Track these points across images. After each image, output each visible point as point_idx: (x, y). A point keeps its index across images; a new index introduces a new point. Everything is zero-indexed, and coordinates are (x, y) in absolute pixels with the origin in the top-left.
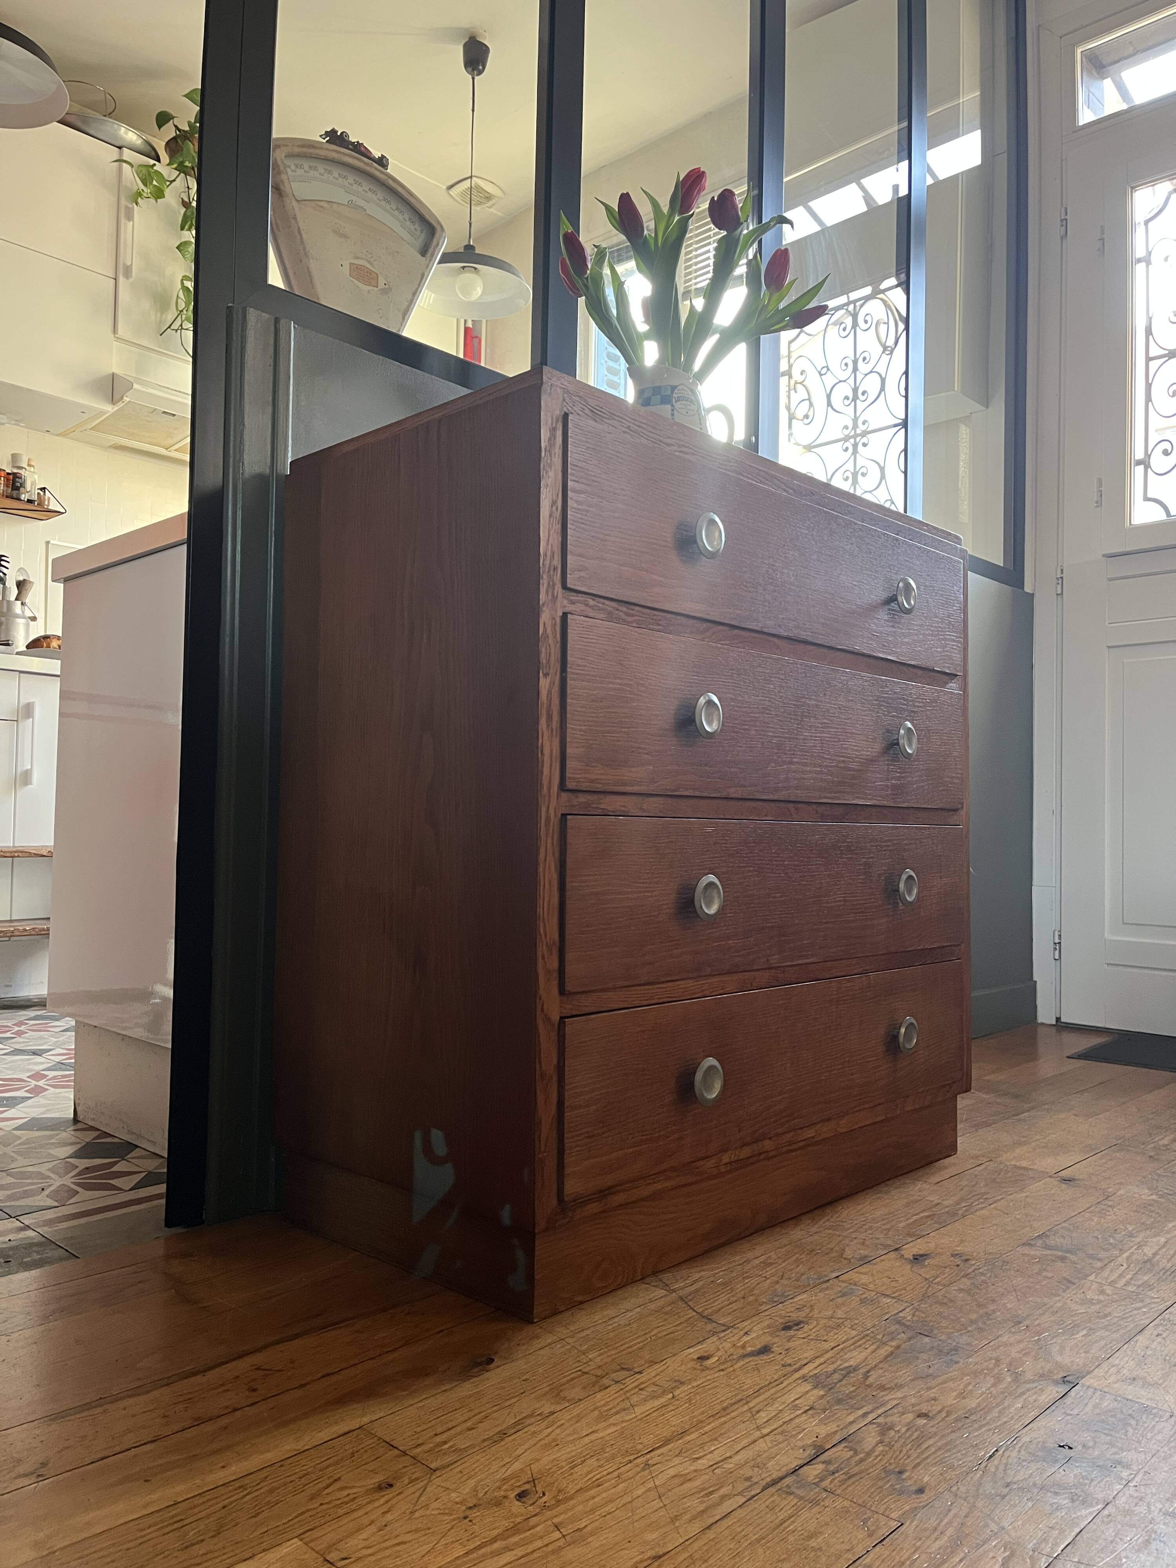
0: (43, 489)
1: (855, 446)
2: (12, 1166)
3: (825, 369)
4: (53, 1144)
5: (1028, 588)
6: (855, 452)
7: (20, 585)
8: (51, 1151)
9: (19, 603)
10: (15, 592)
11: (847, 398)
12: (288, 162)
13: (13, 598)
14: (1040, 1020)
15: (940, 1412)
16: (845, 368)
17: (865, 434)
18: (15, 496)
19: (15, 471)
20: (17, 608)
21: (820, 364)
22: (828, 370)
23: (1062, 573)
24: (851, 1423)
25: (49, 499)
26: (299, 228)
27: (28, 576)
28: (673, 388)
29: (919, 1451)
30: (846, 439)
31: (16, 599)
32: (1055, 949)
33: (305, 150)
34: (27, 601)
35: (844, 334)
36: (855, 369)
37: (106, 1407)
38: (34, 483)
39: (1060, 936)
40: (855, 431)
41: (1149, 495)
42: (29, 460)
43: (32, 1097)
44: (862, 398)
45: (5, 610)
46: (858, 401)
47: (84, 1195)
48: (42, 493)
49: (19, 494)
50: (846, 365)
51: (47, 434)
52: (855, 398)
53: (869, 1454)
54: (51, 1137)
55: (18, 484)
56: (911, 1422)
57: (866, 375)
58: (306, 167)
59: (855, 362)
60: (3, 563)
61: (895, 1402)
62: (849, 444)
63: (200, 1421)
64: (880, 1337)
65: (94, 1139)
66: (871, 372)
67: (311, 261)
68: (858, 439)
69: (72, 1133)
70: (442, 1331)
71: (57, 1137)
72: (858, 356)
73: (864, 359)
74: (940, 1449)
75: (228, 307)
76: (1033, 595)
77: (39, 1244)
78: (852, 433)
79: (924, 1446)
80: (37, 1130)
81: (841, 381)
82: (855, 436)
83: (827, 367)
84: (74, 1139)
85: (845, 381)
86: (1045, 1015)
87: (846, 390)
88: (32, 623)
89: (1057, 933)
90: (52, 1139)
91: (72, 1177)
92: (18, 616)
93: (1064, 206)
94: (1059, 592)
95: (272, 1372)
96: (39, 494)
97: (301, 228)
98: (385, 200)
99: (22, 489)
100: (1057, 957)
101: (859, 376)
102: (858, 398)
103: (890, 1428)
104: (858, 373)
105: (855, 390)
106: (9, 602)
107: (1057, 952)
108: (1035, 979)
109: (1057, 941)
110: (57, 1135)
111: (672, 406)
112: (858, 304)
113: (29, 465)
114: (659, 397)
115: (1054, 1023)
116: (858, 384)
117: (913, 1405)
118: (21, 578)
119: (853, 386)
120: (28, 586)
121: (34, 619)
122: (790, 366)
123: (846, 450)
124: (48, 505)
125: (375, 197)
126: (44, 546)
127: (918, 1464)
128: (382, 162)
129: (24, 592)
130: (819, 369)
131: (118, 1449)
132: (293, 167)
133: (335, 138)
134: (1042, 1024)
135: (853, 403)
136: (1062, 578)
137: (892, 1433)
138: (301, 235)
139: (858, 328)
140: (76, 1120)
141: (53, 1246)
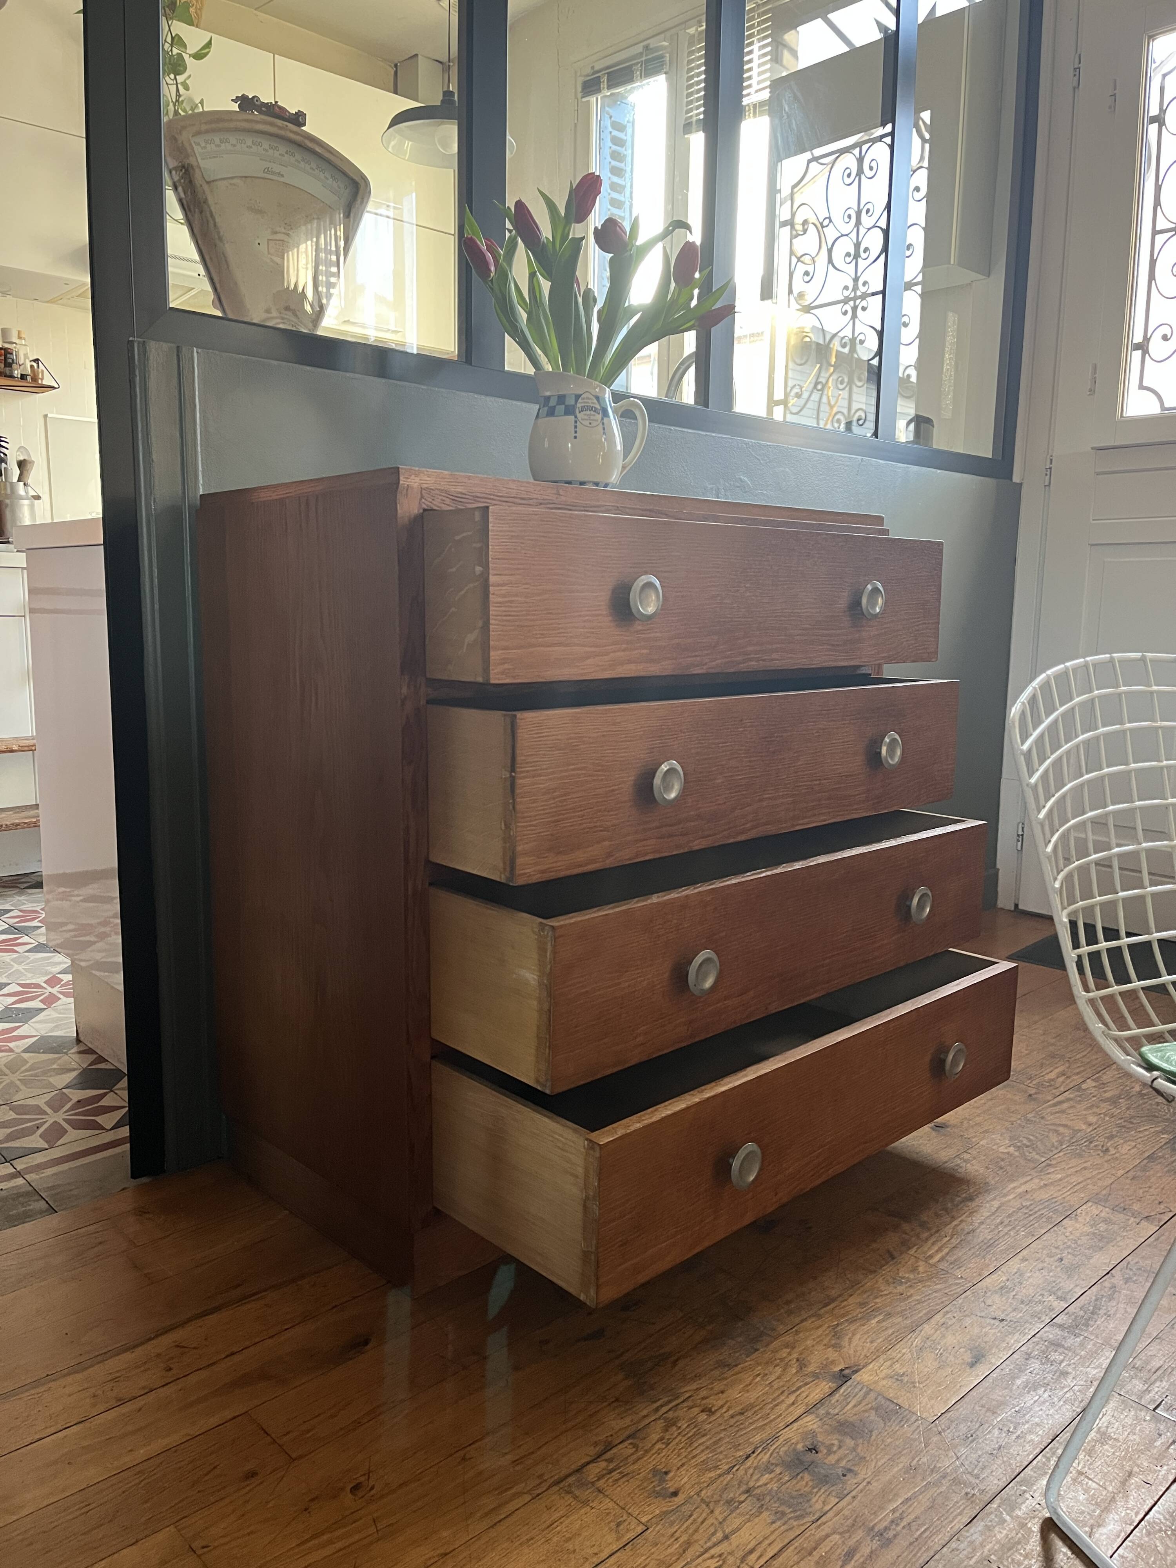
0: (37, 361)
1: (854, 309)
2: (16, 1098)
3: (825, 223)
4: (55, 1069)
5: (1016, 479)
6: (854, 316)
7: (21, 464)
8: (51, 1080)
9: (21, 484)
10: (16, 472)
11: (848, 255)
12: (197, 139)
13: (15, 479)
14: (1000, 904)
15: (722, 1407)
16: (847, 220)
17: (864, 296)
18: (8, 373)
19: (7, 346)
20: (21, 489)
21: (823, 214)
22: (831, 221)
23: (1051, 463)
24: (645, 1417)
25: (42, 371)
26: (211, 212)
27: (29, 455)
28: (578, 397)
29: (689, 1449)
30: (846, 301)
31: (19, 480)
32: (1018, 841)
33: (213, 126)
34: (30, 481)
35: (848, 181)
36: (858, 223)
37: (51, 1385)
38: (26, 356)
39: (1023, 828)
40: (855, 293)
41: (1145, 384)
42: (19, 332)
43: (45, 1009)
44: (864, 255)
45: (9, 491)
46: (860, 260)
47: (73, 1134)
48: (35, 365)
49: (11, 371)
50: (849, 216)
51: (36, 302)
52: (857, 256)
53: (647, 1451)
54: (54, 1061)
55: (10, 361)
56: (694, 1418)
57: (869, 229)
58: (217, 141)
59: (859, 213)
60: (2, 443)
61: (688, 1395)
62: (848, 307)
63: (122, 1402)
64: (701, 1320)
65: (90, 1065)
66: (874, 226)
67: (226, 245)
68: (858, 302)
69: (73, 1056)
70: (336, 1306)
71: (59, 1062)
72: (861, 207)
73: (868, 211)
74: (707, 1448)
75: (129, 341)
76: (1021, 484)
77: (27, 1194)
78: (852, 295)
79: (695, 1445)
80: (43, 1052)
81: (842, 235)
82: (855, 299)
83: (829, 218)
84: (74, 1065)
85: (847, 235)
86: (1004, 901)
87: (846, 246)
88: (36, 502)
89: (1020, 825)
90: (54, 1064)
91: (65, 1112)
92: (22, 498)
93: (1079, 52)
94: (1047, 483)
95: (187, 1350)
96: (32, 366)
97: (213, 211)
98: (303, 160)
99: (14, 366)
100: (1019, 848)
101: (862, 231)
102: (860, 256)
103: (674, 1424)
104: (861, 227)
105: (857, 245)
106: (12, 484)
107: (1020, 843)
108: (998, 866)
109: (1020, 833)
110: (59, 1058)
111: (576, 417)
112: (865, 147)
113: (20, 338)
114: (563, 407)
115: (1013, 909)
116: (860, 239)
117: (703, 1399)
118: (21, 458)
119: (855, 241)
120: (29, 466)
121: (38, 497)
122: (793, 215)
123: (845, 313)
124: (42, 379)
125: (292, 159)
126: (42, 420)
127: (683, 1465)
128: (298, 119)
129: (25, 472)
130: (821, 220)
131: (53, 1430)
132: (203, 145)
133: (246, 103)
134: (1002, 909)
135: (854, 261)
136: (1050, 468)
137: (674, 1428)
138: (214, 219)
139: (863, 176)
140: (78, 1041)
141: (37, 1197)
